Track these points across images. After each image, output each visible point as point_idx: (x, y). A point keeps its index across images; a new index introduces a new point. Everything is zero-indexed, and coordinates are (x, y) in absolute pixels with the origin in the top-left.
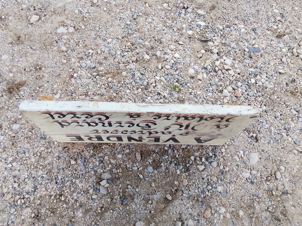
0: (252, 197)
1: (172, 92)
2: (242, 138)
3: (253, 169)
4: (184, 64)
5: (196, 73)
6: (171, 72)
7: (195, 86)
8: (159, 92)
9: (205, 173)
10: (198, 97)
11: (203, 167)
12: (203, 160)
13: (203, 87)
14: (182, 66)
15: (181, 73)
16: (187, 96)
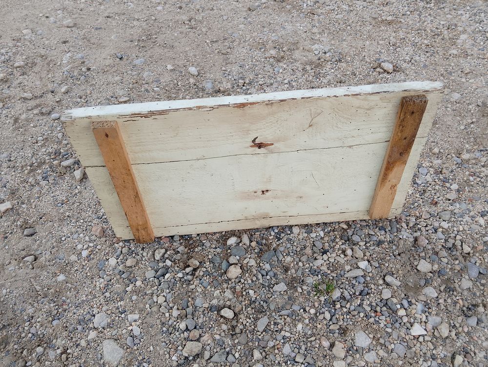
0: (65, 307)
1: (319, 276)
2: (161, 352)
3: (98, 337)
4: (390, 335)
5: (355, 348)
6: (372, 295)
7: (319, 326)
8: (328, 253)
9: (149, 255)
10: (288, 319)
11: (158, 257)
12: (168, 263)
13: (309, 345)
14: (382, 325)
15: (362, 315)
16: (301, 299)
